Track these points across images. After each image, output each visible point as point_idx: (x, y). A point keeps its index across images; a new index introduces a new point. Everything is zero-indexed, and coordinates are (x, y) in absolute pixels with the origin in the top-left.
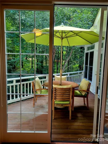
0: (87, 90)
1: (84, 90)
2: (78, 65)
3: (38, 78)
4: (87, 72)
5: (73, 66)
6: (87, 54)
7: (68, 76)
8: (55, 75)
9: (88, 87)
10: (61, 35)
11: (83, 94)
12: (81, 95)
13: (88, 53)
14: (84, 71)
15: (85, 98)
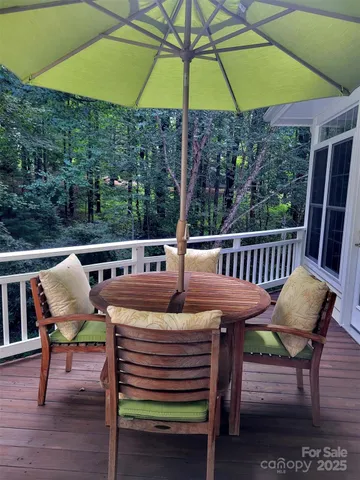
0: (315, 331)
1: (300, 327)
2: (286, 206)
3: (79, 256)
4: (319, 232)
5: (271, 210)
6: (321, 154)
7: (236, 247)
8: (166, 247)
9: (320, 314)
10: (183, 39)
11: (295, 348)
12: (284, 353)
13: (325, 150)
14: (305, 226)
15: (306, 371)
